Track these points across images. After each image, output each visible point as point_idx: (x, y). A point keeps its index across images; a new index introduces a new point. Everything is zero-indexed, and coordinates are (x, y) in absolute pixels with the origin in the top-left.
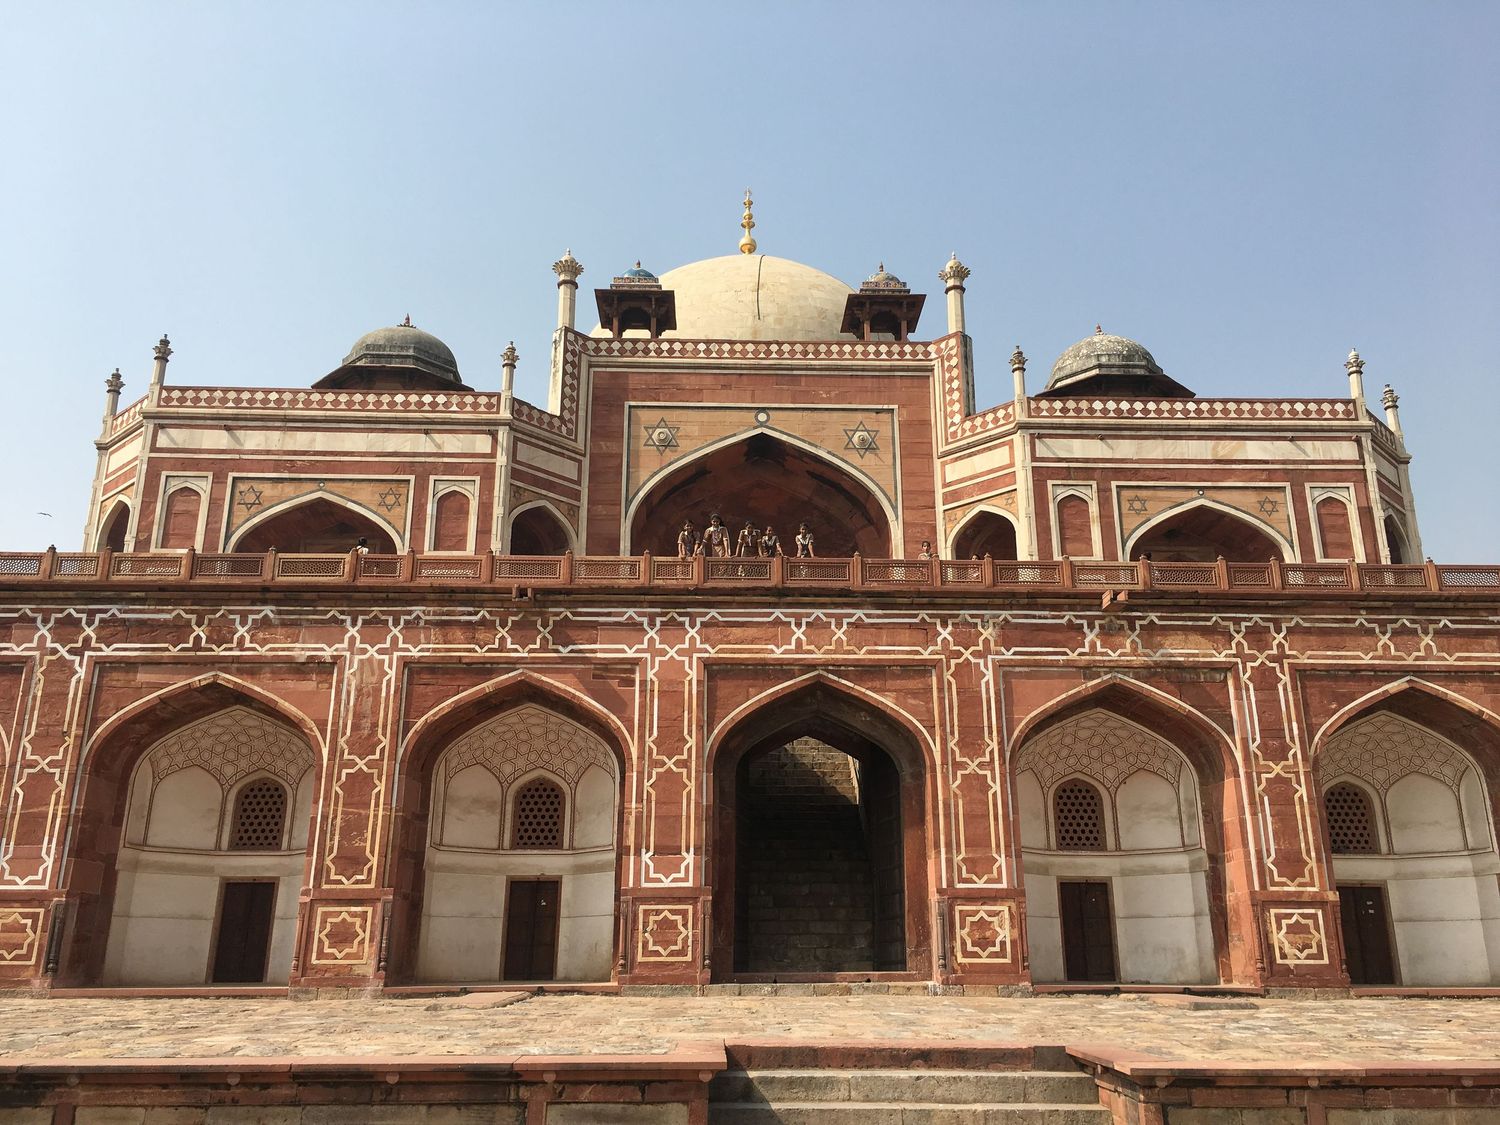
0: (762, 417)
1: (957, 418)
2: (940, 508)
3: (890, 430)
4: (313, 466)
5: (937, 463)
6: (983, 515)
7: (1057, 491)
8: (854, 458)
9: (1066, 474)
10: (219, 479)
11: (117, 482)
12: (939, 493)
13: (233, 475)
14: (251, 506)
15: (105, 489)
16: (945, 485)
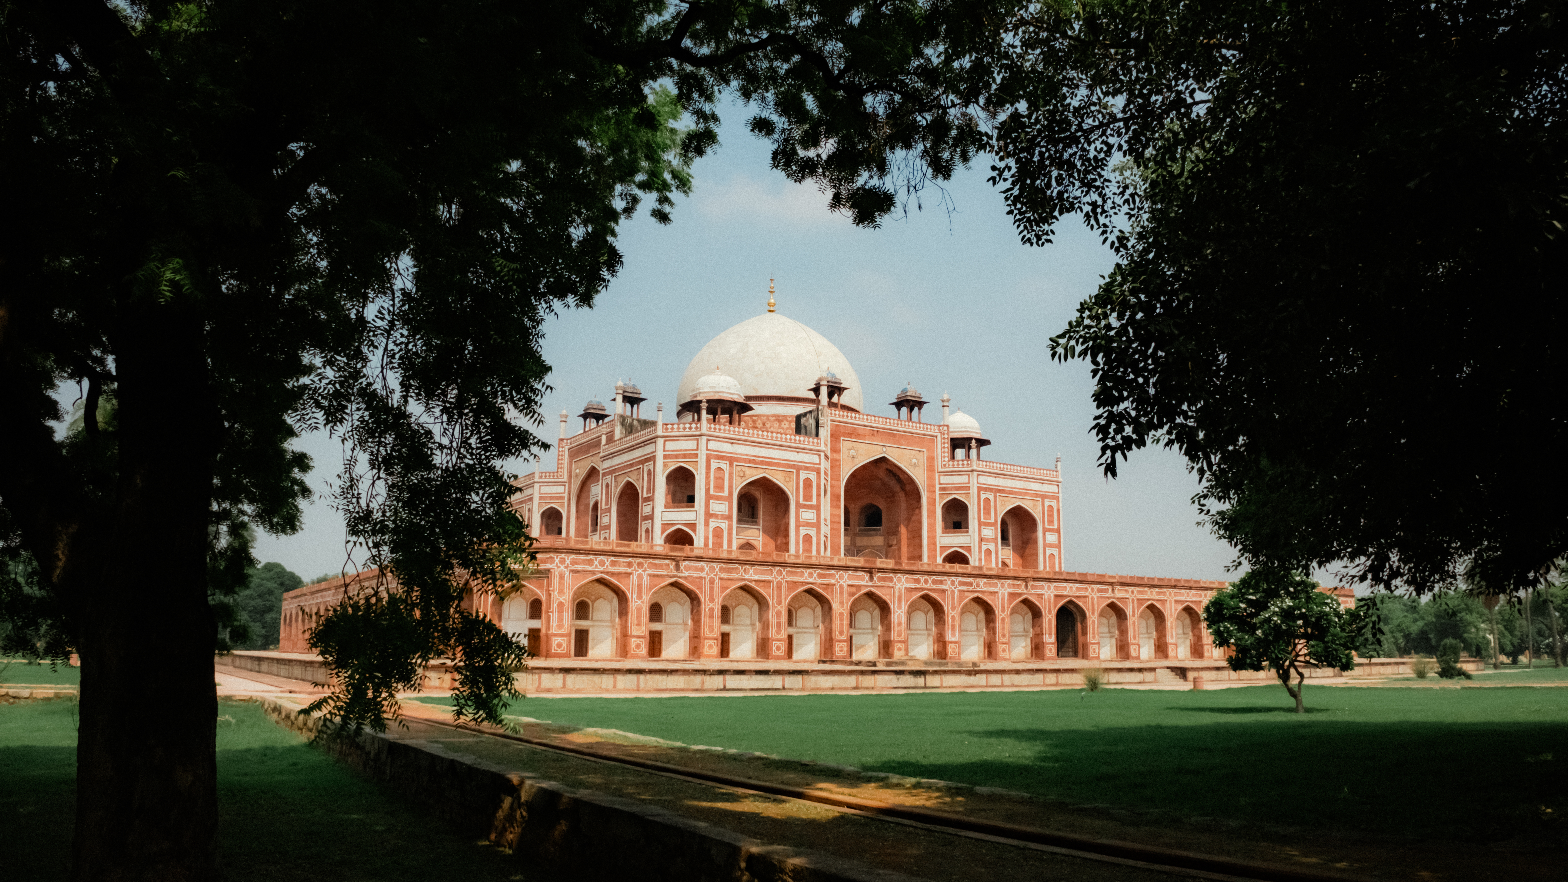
0: (884, 449)
1: (946, 459)
2: (938, 492)
3: (923, 458)
4: (762, 463)
5: (937, 475)
6: (955, 499)
7: (983, 496)
8: (910, 467)
9: (985, 489)
10: (731, 465)
11: (677, 456)
12: (937, 487)
13: (735, 463)
14: (742, 477)
15: (665, 457)
16: (940, 484)
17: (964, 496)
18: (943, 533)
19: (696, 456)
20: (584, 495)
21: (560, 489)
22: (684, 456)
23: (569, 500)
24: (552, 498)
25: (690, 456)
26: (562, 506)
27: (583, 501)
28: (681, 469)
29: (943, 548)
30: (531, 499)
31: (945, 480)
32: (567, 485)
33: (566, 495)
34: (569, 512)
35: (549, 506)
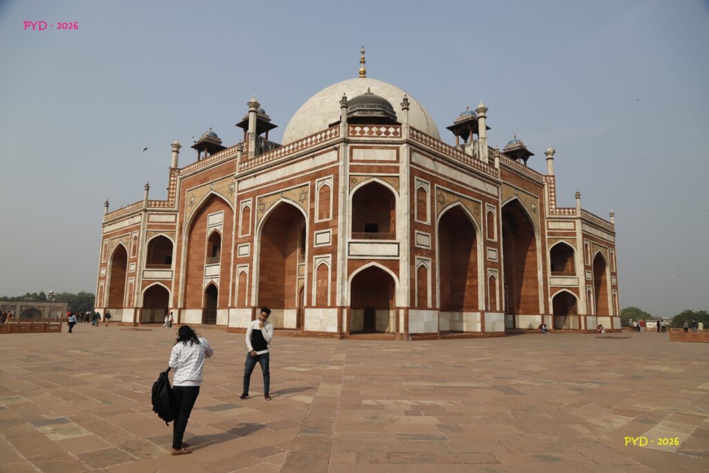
0: (517, 192)
2: (547, 237)
5: (546, 220)
6: (562, 244)
8: (532, 212)
10: (432, 186)
11: (369, 169)
12: (547, 231)
13: (436, 185)
14: (442, 203)
15: (352, 169)
16: (548, 229)
17: (570, 241)
18: (552, 274)
19: (397, 169)
20: (198, 225)
21: (172, 218)
22: (380, 169)
23: (181, 229)
24: (161, 227)
25: (387, 169)
26: (173, 235)
27: (196, 230)
28: (374, 186)
29: (554, 289)
30: (138, 228)
31: (552, 225)
32: (178, 214)
33: (177, 225)
34: (180, 241)
35: (158, 235)
